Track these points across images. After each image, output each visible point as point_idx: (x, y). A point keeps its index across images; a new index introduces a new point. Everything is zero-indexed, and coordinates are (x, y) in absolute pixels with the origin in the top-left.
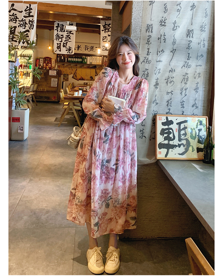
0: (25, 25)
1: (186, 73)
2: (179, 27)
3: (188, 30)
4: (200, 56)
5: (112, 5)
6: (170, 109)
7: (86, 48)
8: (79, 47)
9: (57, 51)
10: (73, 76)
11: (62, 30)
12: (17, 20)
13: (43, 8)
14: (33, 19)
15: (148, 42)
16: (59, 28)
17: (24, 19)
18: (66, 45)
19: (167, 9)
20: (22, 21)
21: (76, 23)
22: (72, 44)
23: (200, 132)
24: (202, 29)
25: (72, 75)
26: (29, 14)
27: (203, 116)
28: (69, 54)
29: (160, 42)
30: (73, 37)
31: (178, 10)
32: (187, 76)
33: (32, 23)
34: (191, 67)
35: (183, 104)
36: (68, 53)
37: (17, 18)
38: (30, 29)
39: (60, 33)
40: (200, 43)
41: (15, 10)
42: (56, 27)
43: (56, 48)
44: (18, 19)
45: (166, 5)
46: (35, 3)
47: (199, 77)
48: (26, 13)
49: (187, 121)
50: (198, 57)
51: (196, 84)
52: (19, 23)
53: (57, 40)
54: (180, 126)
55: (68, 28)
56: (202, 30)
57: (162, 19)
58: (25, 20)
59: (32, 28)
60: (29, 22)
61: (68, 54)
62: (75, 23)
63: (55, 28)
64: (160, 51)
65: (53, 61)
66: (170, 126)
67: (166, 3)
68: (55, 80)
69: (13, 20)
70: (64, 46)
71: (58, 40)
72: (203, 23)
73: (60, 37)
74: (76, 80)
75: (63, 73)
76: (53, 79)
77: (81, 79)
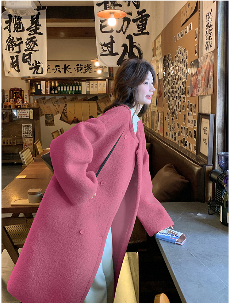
9: (11, 71)
10: (61, 117)
11: (19, 27)
18: (30, 58)
22: (40, 55)
28: (36, 75)
36: (34, 73)
39: (16, 35)
42: (7, 23)
43: (10, 66)
63: (5, 25)
68: (28, 126)
71: (13, 50)
73: (17, 43)
74: (67, 122)
75: (44, 113)
76: (25, 125)
77: (76, 121)
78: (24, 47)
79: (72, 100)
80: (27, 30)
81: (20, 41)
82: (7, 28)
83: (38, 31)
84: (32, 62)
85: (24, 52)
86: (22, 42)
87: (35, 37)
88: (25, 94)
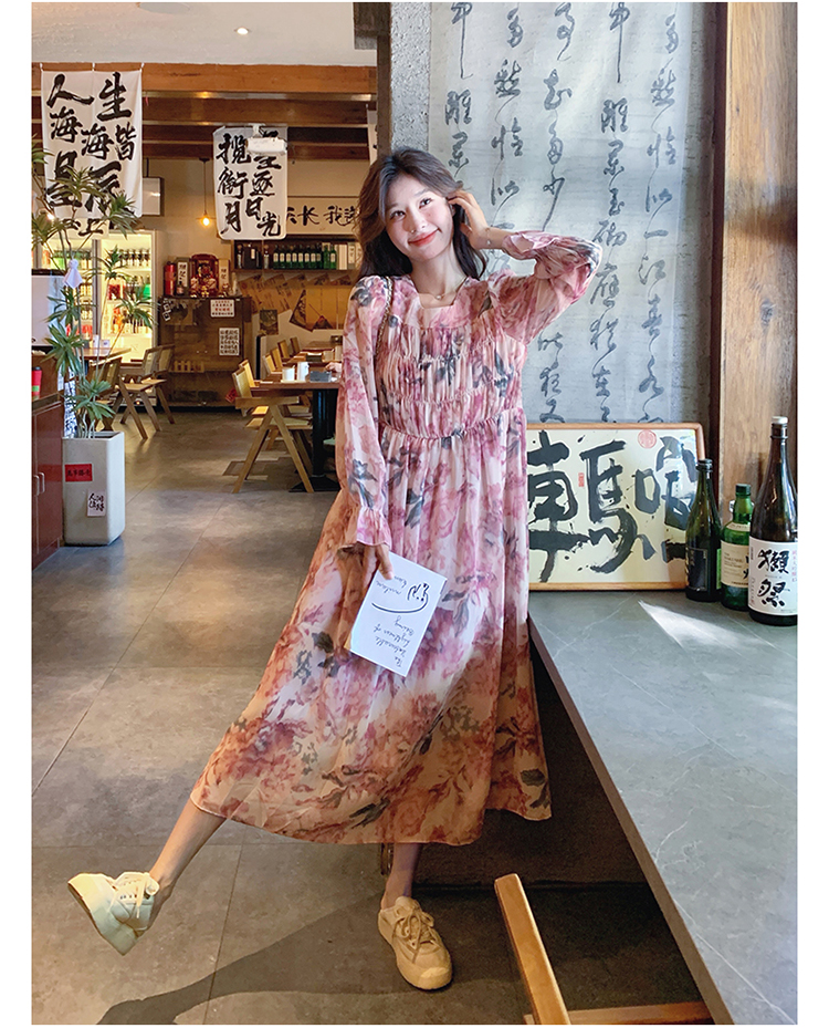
0: (104, 145)
1: (608, 266)
2: (570, 95)
3: (607, 103)
4: (657, 197)
5: (376, 46)
6: (553, 403)
7: (334, 217)
8: (309, 213)
9: (226, 230)
10: (293, 315)
11: (241, 156)
12: (77, 129)
13: (165, 84)
14: (128, 124)
15: (455, 157)
16: (231, 151)
17: (101, 124)
18: (258, 207)
19: (518, 30)
20: (94, 131)
21: (289, 129)
22: (277, 202)
23: (674, 484)
24: (659, 94)
25: (290, 312)
26: (116, 107)
27: (684, 422)
28: (268, 237)
29: (502, 156)
30: (280, 178)
31: (564, 33)
32: (612, 274)
33: (127, 136)
34: (624, 239)
35: (605, 382)
36: (264, 234)
37: (75, 123)
38: (121, 158)
39: (235, 168)
40: (657, 148)
41: (69, 96)
42: (221, 147)
43: (224, 221)
44: (81, 126)
45: (514, 17)
46: (133, 67)
47: (660, 275)
48: (104, 105)
49: (623, 443)
50: (652, 200)
51: (650, 303)
52: (84, 142)
53: (227, 191)
54: (597, 462)
55: (258, 145)
56: (660, 99)
57: (505, 68)
58: (103, 129)
59: (128, 153)
60: (118, 135)
61: (265, 238)
62: (283, 131)
63: (217, 151)
64: (503, 189)
65: (223, 266)
66: (557, 467)
67: (516, 10)
68: (231, 332)
69: (62, 131)
70: (250, 213)
71: (230, 192)
72: (663, 71)
73: (238, 182)
74: (304, 327)
75: (259, 308)
76: (225, 329)
77: (322, 324)
78: (249, 188)
79: (318, 283)
80: (256, 159)
81: (243, 178)
82: (221, 155)
83: (273, 163)
84: (263, 214)
85: (250, 197)
86: (246, 180)
87: (267, 173)
88: (220, 268)
